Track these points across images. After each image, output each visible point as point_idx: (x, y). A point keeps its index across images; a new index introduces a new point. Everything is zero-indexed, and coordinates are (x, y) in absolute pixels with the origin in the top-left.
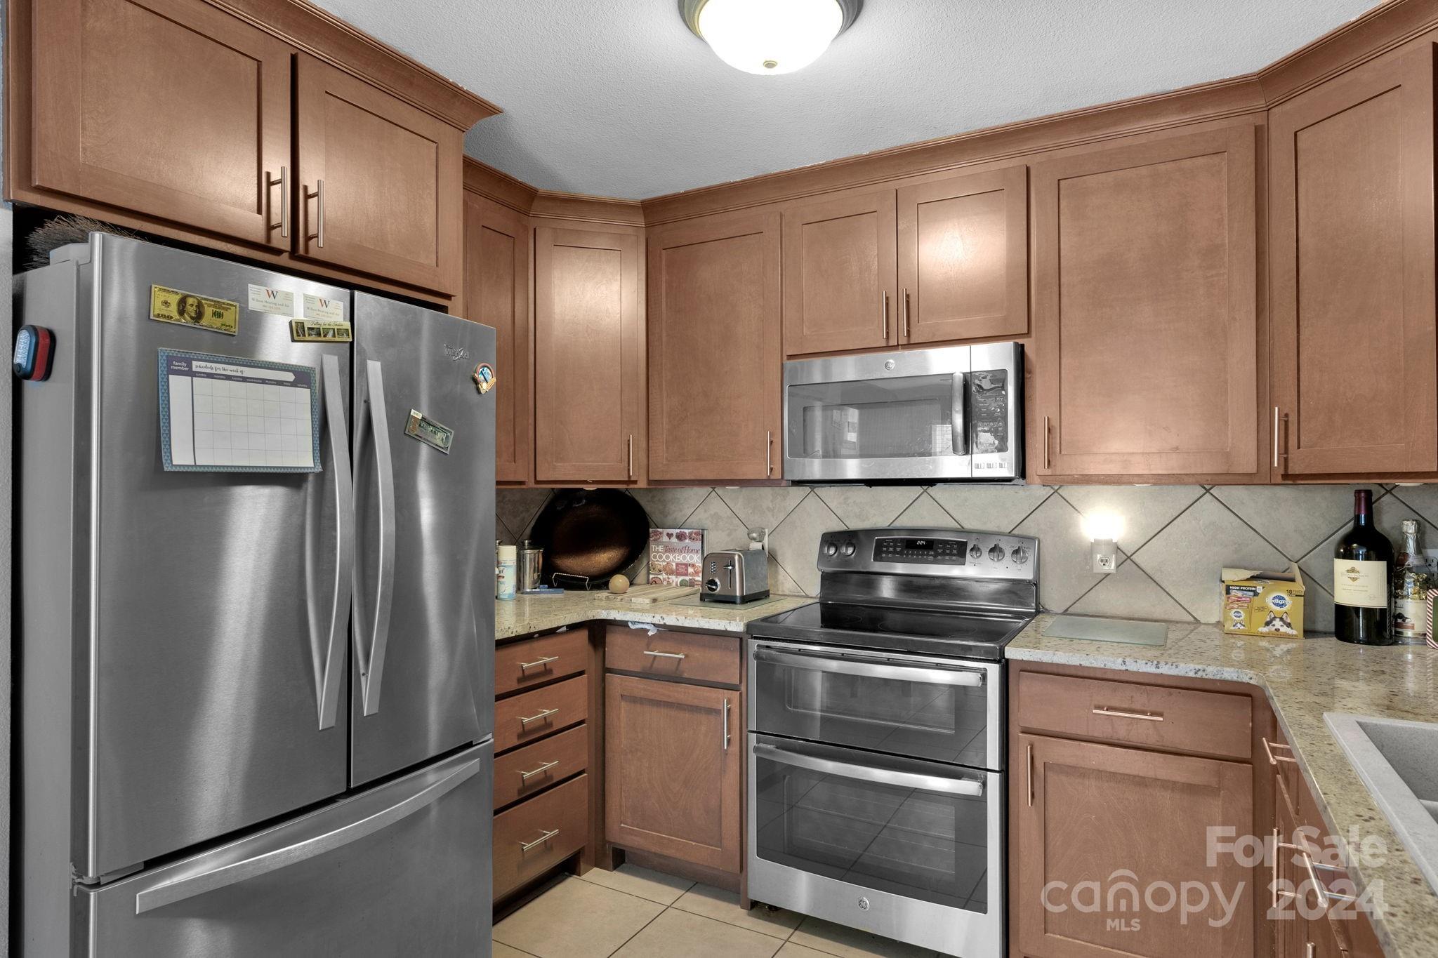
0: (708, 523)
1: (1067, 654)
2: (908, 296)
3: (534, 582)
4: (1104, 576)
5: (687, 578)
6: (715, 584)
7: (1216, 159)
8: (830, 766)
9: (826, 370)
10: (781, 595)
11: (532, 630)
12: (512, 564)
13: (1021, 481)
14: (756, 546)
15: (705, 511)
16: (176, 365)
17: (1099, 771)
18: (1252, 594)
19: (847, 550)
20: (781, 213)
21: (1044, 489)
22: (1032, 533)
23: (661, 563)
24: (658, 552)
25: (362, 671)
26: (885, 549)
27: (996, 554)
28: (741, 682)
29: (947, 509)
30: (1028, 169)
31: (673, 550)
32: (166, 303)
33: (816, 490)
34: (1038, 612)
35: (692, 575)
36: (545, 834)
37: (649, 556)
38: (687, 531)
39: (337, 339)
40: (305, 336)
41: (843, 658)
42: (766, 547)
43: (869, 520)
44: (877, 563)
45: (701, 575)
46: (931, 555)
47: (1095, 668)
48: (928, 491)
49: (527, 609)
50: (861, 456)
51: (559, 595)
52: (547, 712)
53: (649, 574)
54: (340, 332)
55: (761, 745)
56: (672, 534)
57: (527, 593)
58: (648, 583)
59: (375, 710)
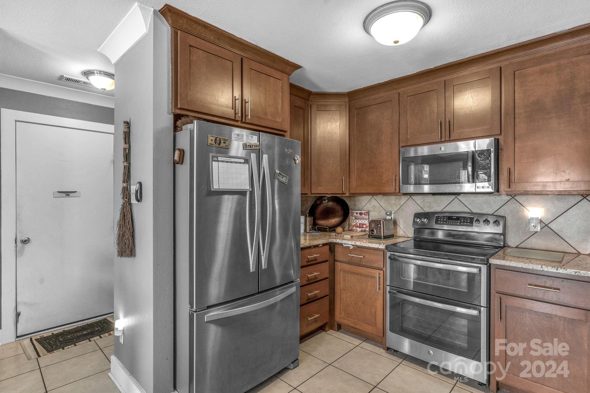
0: (371, 209)
1: (516, 263)
2: (449, 122)
3: (310, 229)
4: (535, 233)
5: (363, 229)
6: (374, 231)
8: (417, 300)
9: (416, 151)
10: (399, 236)
11: (311, 245)
12: (303, 222)
13: (497, 193)
14: (389, 217)
15: (370, 204)
16: (215, 159)
17: (530, 310)
19: (424, 220)
20: (399, 93)
21: (508, 197)
22: (502, 215)
23: (354, 223)
24: (353, 219)
25: (262, 255)
26: (439, 220)
27: (486, 223)
28: (384, 267)
29: (466, 204)
30: (501, 68)
31: (358, 219)
32: (212, 140)
33: (412, 197)
34: (504, 246)
35: (365, 228)
36: (315, 316)
37: (349, 221)
38: (363, 212)
39: (255, 148)
40: (247, 148)
41: (422, 260)
42: (393, 218)
43: (433, 208)
44: (436, 225)
45: (368, 228)
46: (459, 222)
47: (529, 269)
48: (458, 197)
49: (308, 238)
50: (430, 184)
51: (318, 234)
52: (316, 274)
53: (349, 227)
54: (256, 146)
55: (391, 290)
56: (358, 213)
57: (308, 233)
58: (349, 230)
59: (266, 267)
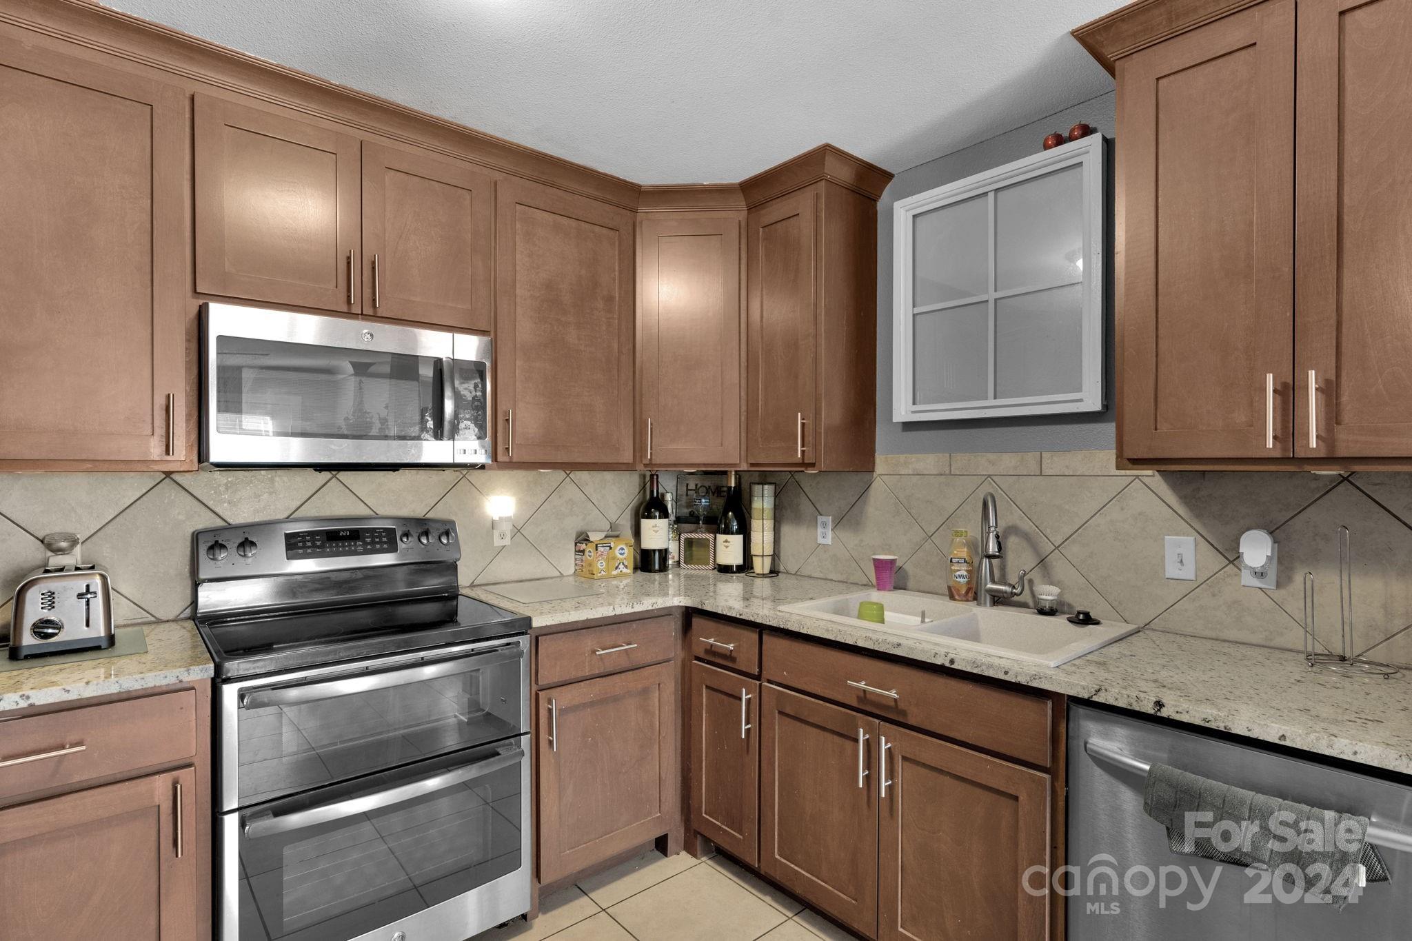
4: (502, 548)
6: (55, 626)
7: (612, 233)
18: (608, 548)
26: (300, 544)
29: (360, 495)
42: (79, 558)
